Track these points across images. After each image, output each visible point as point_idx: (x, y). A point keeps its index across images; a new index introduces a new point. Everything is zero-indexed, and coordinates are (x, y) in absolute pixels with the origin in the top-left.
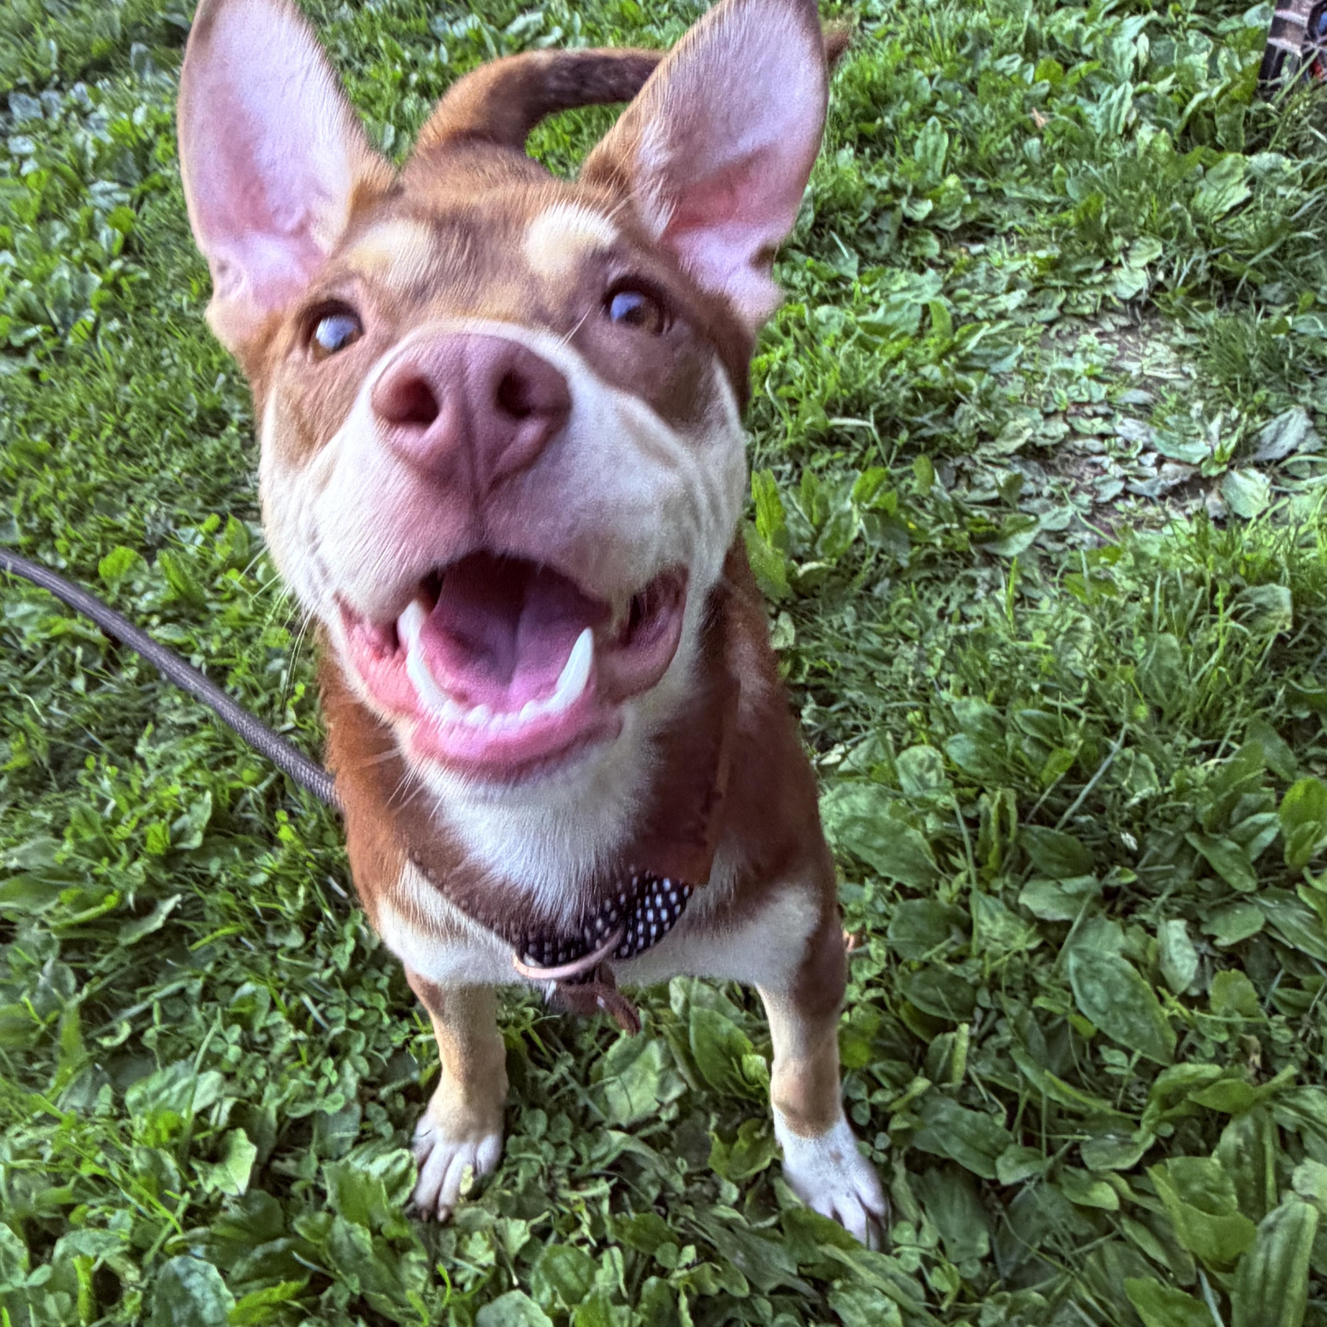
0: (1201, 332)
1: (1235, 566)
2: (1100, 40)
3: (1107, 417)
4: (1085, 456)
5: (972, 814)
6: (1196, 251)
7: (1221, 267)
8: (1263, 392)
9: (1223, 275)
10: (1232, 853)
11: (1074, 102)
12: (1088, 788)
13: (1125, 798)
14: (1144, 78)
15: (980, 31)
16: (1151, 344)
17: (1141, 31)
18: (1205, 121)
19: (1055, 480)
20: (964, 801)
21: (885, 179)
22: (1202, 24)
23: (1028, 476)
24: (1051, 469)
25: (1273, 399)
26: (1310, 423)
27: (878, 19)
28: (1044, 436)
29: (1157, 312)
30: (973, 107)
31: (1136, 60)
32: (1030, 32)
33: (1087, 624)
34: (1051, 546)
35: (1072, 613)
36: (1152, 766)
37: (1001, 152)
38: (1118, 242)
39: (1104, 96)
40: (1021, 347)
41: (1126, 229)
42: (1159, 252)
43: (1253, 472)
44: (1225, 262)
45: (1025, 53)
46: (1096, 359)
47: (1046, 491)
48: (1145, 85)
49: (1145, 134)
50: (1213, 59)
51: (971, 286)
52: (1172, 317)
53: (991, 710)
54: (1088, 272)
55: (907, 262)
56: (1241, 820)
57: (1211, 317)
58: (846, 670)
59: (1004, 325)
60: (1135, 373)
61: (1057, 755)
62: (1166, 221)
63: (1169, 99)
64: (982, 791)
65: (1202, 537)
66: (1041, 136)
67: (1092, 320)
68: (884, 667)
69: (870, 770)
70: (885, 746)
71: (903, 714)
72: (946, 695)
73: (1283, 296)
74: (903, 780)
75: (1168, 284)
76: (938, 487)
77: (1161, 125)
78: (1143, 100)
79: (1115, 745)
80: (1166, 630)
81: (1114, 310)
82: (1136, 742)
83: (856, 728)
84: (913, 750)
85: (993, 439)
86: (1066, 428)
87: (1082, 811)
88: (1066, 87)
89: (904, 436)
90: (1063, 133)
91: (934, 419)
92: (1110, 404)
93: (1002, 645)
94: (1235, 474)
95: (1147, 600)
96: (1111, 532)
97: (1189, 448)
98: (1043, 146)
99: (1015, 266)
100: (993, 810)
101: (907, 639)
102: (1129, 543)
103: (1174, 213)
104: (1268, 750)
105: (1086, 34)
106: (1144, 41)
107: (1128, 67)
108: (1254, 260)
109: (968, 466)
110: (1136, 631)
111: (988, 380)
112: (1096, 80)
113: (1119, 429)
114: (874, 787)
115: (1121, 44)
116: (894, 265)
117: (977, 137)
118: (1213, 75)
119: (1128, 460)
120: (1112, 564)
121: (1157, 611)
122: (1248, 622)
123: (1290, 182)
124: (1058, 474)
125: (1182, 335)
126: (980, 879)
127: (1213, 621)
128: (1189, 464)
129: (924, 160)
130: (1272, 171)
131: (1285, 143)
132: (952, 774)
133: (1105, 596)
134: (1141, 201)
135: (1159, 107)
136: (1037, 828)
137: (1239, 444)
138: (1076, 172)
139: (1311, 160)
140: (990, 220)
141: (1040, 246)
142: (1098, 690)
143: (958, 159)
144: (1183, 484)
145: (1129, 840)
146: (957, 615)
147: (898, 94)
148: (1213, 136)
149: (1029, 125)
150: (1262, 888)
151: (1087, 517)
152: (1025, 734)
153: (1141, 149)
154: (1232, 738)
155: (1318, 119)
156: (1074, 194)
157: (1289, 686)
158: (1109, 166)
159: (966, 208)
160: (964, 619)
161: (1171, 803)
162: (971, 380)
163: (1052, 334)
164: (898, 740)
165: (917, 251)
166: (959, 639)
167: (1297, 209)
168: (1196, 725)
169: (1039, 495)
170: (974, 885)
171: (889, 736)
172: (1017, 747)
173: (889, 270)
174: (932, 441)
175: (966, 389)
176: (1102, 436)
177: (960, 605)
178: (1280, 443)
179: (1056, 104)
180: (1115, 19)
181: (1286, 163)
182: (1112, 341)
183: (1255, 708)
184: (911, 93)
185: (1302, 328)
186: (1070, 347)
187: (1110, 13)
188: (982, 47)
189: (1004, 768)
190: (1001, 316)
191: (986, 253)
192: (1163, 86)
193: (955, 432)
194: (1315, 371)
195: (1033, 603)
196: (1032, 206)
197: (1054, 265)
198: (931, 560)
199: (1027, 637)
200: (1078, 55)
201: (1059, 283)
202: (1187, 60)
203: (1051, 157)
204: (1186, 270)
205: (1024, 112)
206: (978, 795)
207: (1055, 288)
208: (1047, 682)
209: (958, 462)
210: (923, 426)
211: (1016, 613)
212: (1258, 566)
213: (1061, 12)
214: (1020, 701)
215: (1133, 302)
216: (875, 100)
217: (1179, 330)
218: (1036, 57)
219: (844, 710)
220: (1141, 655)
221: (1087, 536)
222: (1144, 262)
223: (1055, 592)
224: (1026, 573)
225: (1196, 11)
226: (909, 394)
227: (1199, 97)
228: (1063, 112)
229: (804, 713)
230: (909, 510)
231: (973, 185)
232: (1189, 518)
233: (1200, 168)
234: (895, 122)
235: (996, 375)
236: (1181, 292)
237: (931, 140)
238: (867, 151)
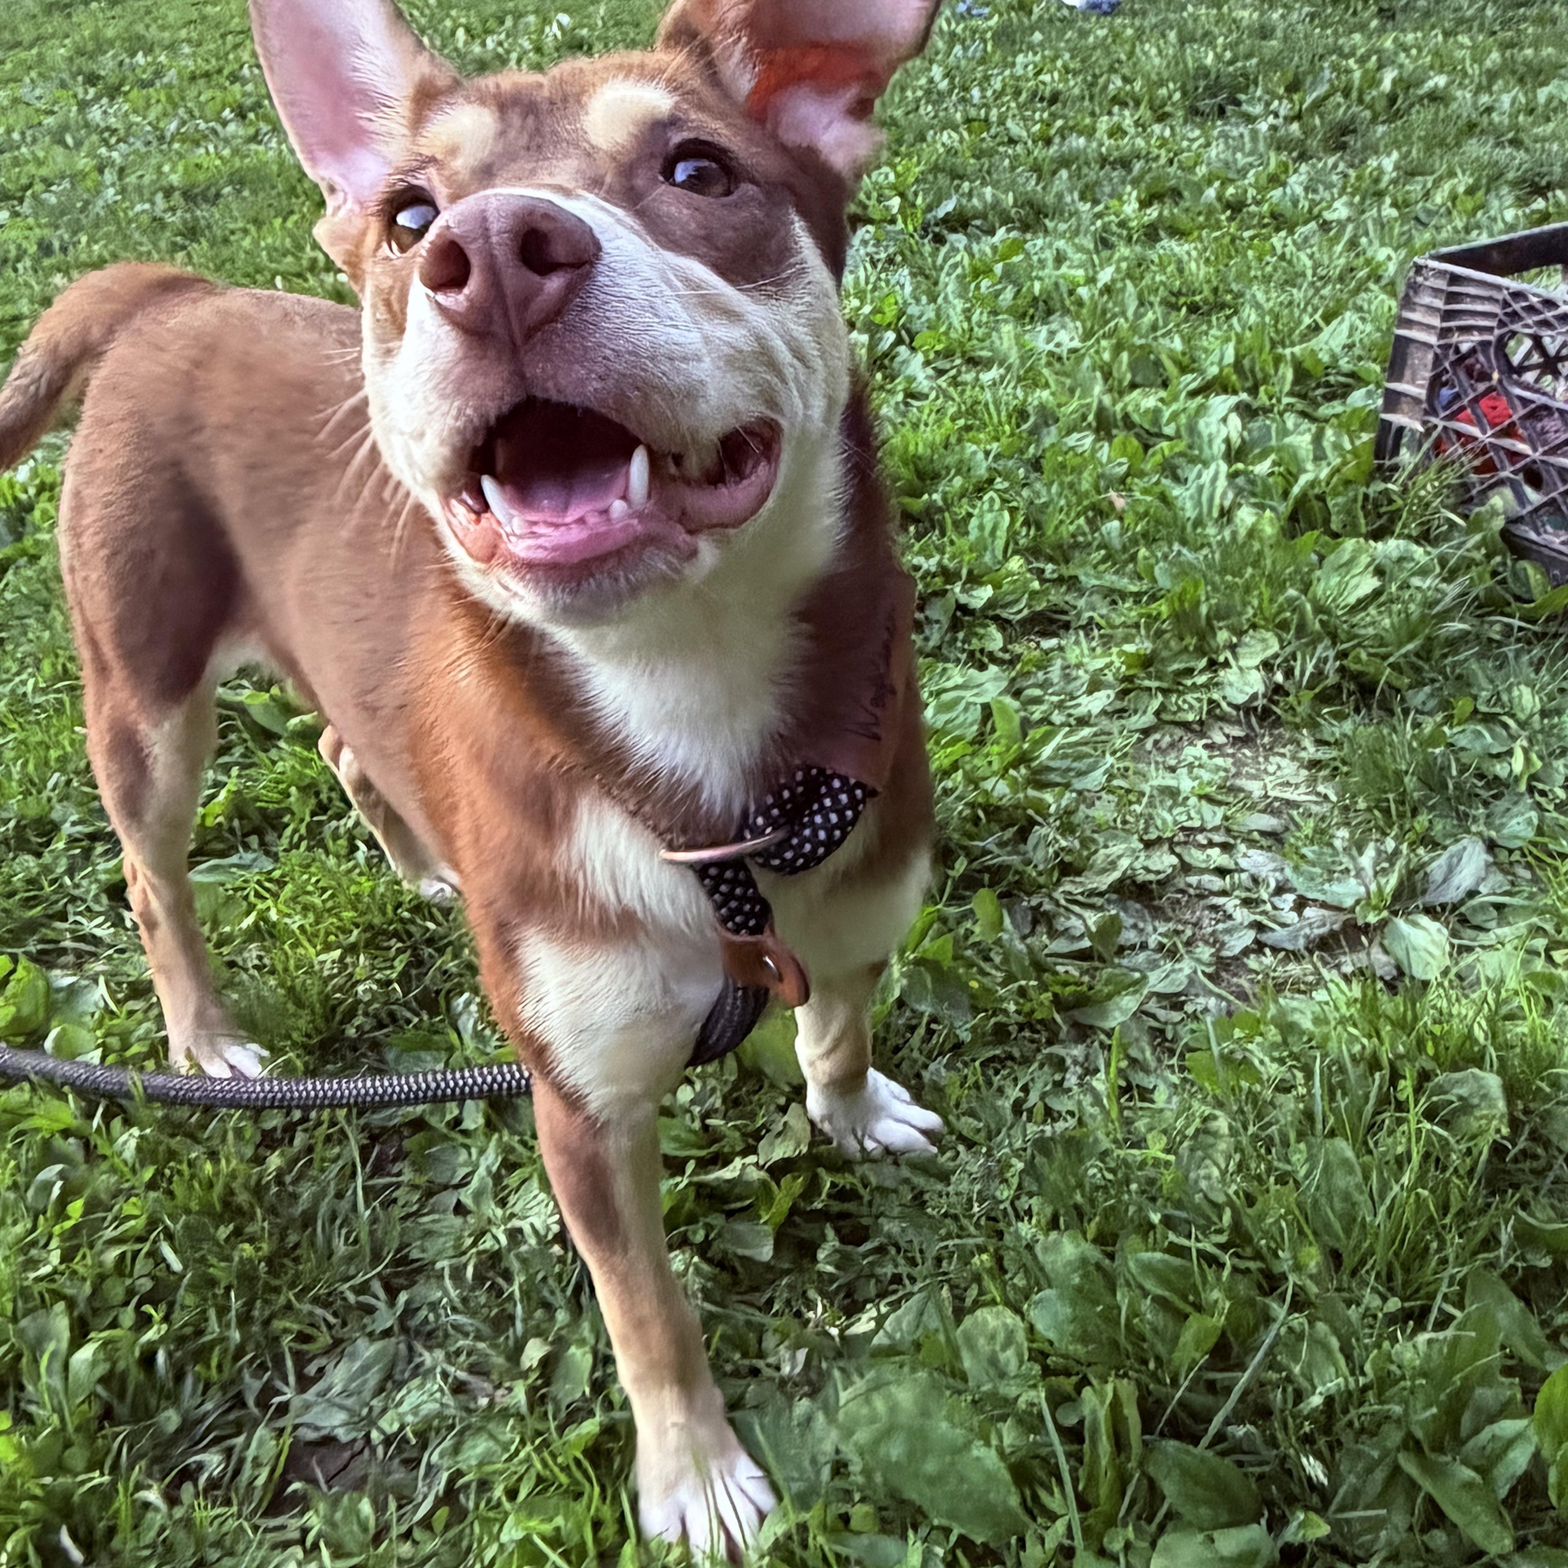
0: (1338, 744)
1: (1420, 1045)
2: (1183, 419)
3: (1226, 847)
4: (1201, 897)
5: (1071, 1421)
6: (1320, 648)
7: (1354, 667)
8: (1423, 820)
9: (1356, 677)
10: (1468, 1485)
11: (1158, 483)
12: (1245, 1377)
13: (1299, 1396)
14: (1238, 460)
15: (1042, 407)
16: (1274, 759)
17: (1231, 411)
18: (1317, 505)
19: (1163, 928)
20: (1057, 1400)
21: (934, 561)
22: (1300, 406)
23: (1128, 921)
24: (1158, 913)
25: (1439, 827)
26: (1491, 859)
27: (926, 397)
28: (1147, 870)
29: (1278, 722)
30: (1038, 486)
31: (1227, 441)
32: (1101, 412)
33: (1222, 1124)
34: (1162, 1014)
35: (1200, 1109)
36: (1335, 1343)
37: (1073, 536)
38: (1223, 636)
39: (1192, 476)
40: (1110, 760)
41: (1233, 620)
42: (1275, 647)
43: (1424, 920)
44: (1358, 660)
45: (1097, 431)
46: (1206, 776)
47: (1153, 941)
48: (1240, 466)
49: (1246, 516)
50: (1318, 439)
51: (1045, 685)
52: (1297, 727)
53: (1094, 1253)
54: (1189, 672)
55: (964, 657)
56: (1477, 1431)
57: (1347, 726)
58: (882, 1190)
59: (1086, 732)
60: (1257, 793)
61: (1195, 1324)
62: (1281, 610)
63: (1271, 480)
64: (1085, 1382)
65: (1369, 1005)
66: (1121, 519)
67: (1198, 729)
68: (939, 1187)
69: (918, 1346)
70: (940, 1310)
71: (966, 1259)
72: (1025, 1229)
73: (1432, 704)
74: (967, 1363)
75: (1289, 686)
76: (1010, 933)
77: (1262, 507)
78: (1240, 481)
79: (1279, 1311)
80: (1332, 1134)
81: (1224, 718)
82: (1308, 1304)
83: (897, 1279)
84: (983, 1314)
85: (1079, 873)
86: (1174, 860)
87: (1236, 1418)
88: (1148, 466)
89: (961, 865)
90: (1146, 514)
91: (1001, 844)
92: (1228, 831)
93: (1104, 1155)
94: (1400, 922)
95: (1302, 1090)
96: (1242, 996)
97: (1336, 888)
98: (1124, 530)
99: (1100, 663)
100: (1103, 1413)
101: (970, 1145)
102: (1272, 1010)
103: (1290, 601)
104: (1502, 1318)
105: (1167, 414)
106: (1235, 421)
107: (1219, 447)
108: (1391, 660)
109: (1047, 906)
110: (1292, 1136)
111: (1068, 798)
112: (1181, 461)
113: (1243, 863)
114: (922, 1374)
115: (1208, 425)
116: (947, 660)
117: (1044, 518)
118: (1319, 456)
119: (1258, 902)
120: (1250, 1039)
121: (1319, 1106)
122: (1445, 1124)
123: (1424, 572)
124: (1168, 920)
125: (1312, 749)
126: (1086, 1531)
127: (1400, 1122)
128: (1339, 909)
129: (980, 539)
130: (1401, 560)
131: (1414, 529)
132: (1039, 1356)
133: (1245, 1084)
134: (1247, 590)
135: (1259, 489)
136: (1171, 1445)
137: (1401, 883)
138: (1165, 557)
139: (1444, 548)
140: (1065, 613)
141: (1128, 639)
142: (1247, 1223)
143: (1022, 542)
144: (1333, 934)
145: (1314, 1468)
146: (1039, 1111)
147: (948, 469)
148: (1327, 521)
149: (1104, 506)
150: (1521, 1545)
151: (1209, 976)
152: (1145, 1294)
153: (1242, 533)
154: (1445, 1298)
155: (1451, 501)
156: (1164, 582)
157: (1518, 1218)
158: (1205, 551)
159: (1033, 594)
160: (1050, 1114)
161: (1372, 1406)
162: (1048, 797)
163: (1149, 744)
164: (958, 1298)
165: (975, 644)
166: (1043, 1145)
167: (1437, 602)
168: (1390, 1277)
169: (1144, 946)
170: (1079, 1542)
171: (945, 1292)
172: (1134, 1313)
173: (940, 666)
174: (998, 873)
175: (1041, 808)
176: (1221, 872)
177: (1043, 1096)
178: (1456, 880)
179: (1138, 484)
180: (1199, 399)
181: (1417, 552)
182: (1223, 755)
183: (1475, 1253)
184: (964, 468)
185: (1462, 741)
186: (1173, 762)
187: (1193, 394)
188: (1047, 425)
189: (1115, 1344)
190: (1083, 722)
191: (1061, 649)
192: (1262, 468)
193: (1028, 862)
194: (1485, 794)
195: (1146, 1094)
196: (1114, 596)
197: (1147, 662)
198: (1001, 1033)
199: (1139, 1143)
200: (1161, 436)
201: (1154, 684)
202: (1287, 440)
203: (1134, 542)
204: (1310, 669)
205: (1099, 493)
206: (1079, 1389)
207: (1149, 689)
208: (1170, 1211)
209: (1034, 902)
210: (985, 852)
211: (1122, 1109)
212: (1452, 1043)
213: (1136, 393)
214: (1134, 1240)
215: (1247, 709)
216: (921, 475)
217: (1307, 743)
218: (1110, 437)
219: (881, 1250)
220: (1302, 1172)
221: (1212, 1002)
222: (1257, 661)
223: (1175, 1079)
224: (1134, 1053)
225: (1291, 394)
226: (967, 812)
227: (1304, 479)
228: (1145, 491)
229: (821, 1255)
230: (970, 964)
231: (1043, 571)
232: (1347, 979)
233: (1314, 558)
234: (944, 499)
235: (1080, 793)
236: (1307, 696)
237: (989, 518)
238: (912, 529)
